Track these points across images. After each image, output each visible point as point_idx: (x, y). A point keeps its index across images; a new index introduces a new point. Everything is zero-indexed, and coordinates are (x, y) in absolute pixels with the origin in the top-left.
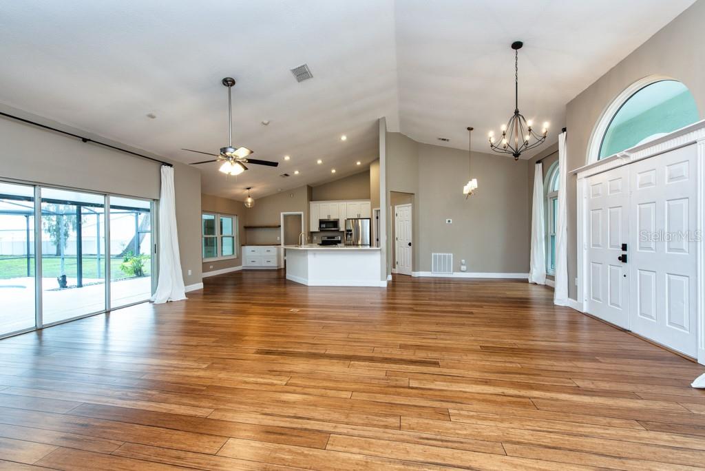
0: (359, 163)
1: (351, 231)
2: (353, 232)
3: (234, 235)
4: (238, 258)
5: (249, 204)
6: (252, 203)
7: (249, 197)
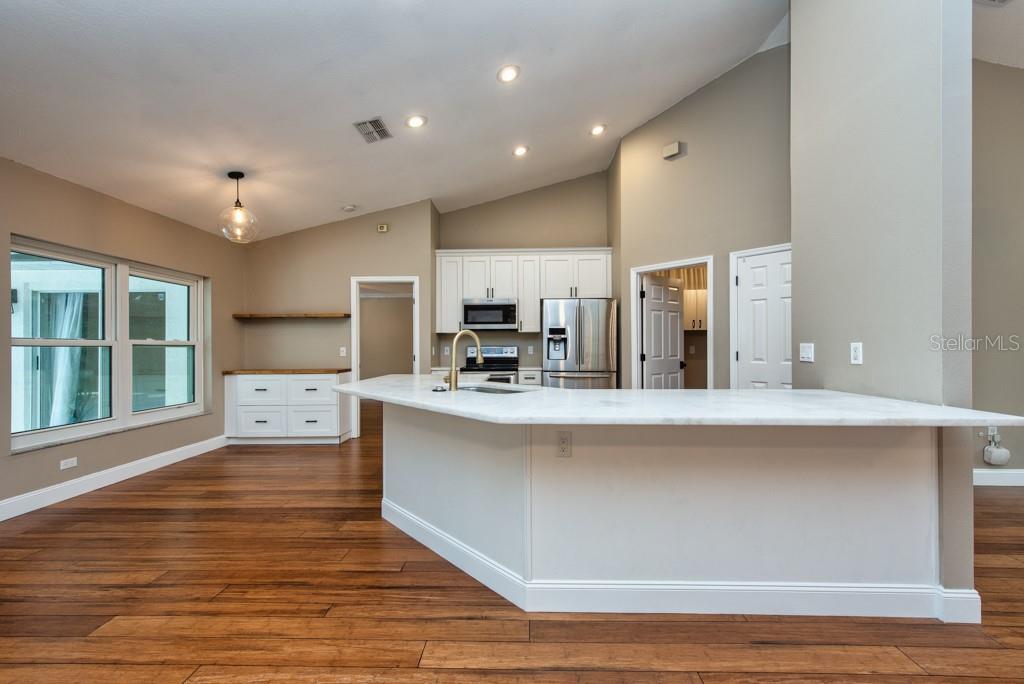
0: (598, 130)
1: (562, 331)
2: (570, 335)
3: (197, 340)
4: (208, 413)
5: (239, 232)
6: (248, 229)
7: (238, 204)
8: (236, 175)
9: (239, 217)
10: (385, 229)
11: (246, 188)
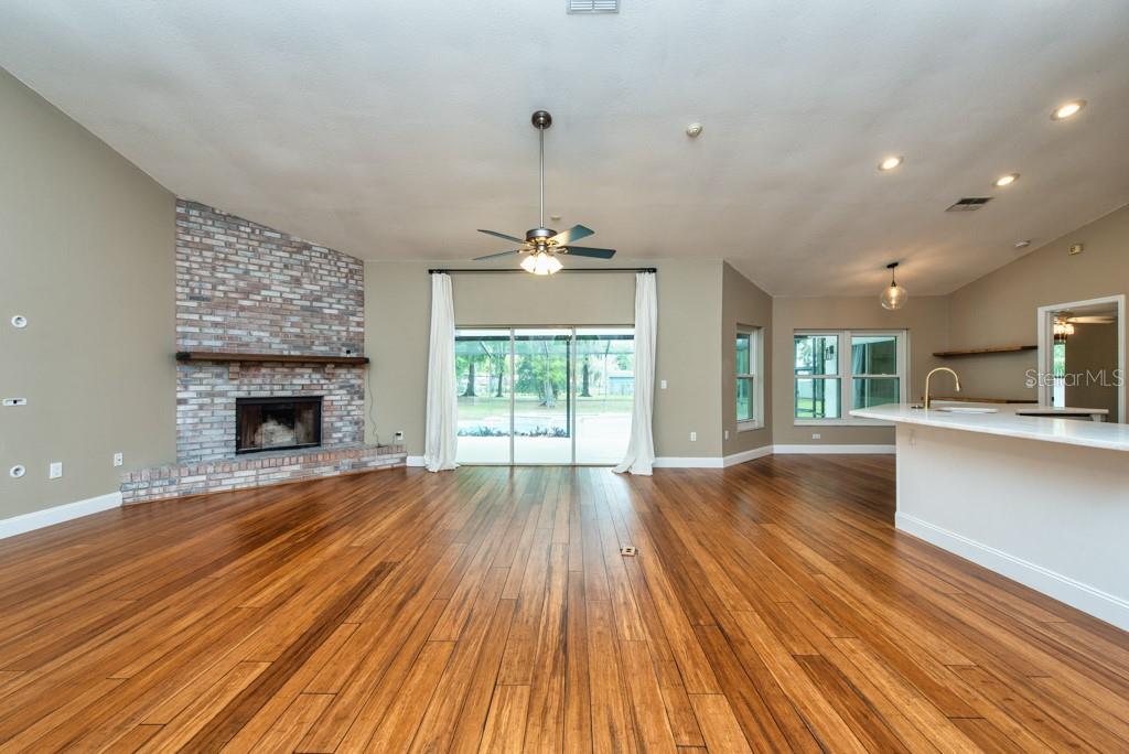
3: (902, 374)
5: (893, 302)
6: (900, 298)
7: (894, 284)
8: (893, 266)
9: (894, 292)
10: (1077, 249)
11: (899, 272)
